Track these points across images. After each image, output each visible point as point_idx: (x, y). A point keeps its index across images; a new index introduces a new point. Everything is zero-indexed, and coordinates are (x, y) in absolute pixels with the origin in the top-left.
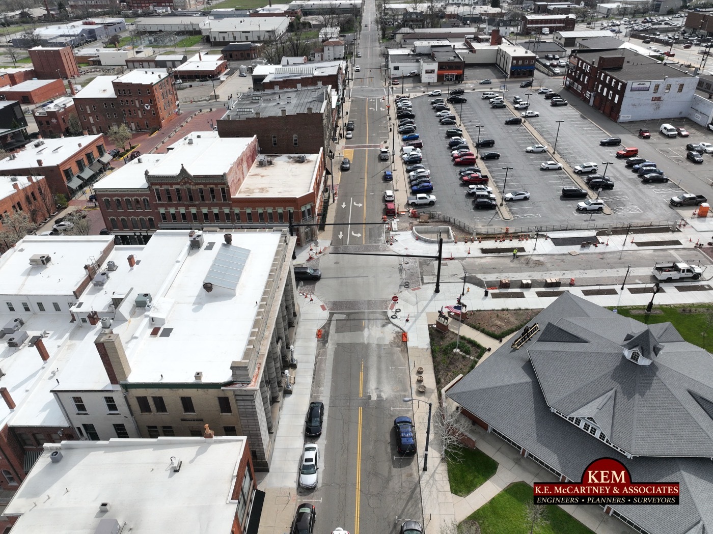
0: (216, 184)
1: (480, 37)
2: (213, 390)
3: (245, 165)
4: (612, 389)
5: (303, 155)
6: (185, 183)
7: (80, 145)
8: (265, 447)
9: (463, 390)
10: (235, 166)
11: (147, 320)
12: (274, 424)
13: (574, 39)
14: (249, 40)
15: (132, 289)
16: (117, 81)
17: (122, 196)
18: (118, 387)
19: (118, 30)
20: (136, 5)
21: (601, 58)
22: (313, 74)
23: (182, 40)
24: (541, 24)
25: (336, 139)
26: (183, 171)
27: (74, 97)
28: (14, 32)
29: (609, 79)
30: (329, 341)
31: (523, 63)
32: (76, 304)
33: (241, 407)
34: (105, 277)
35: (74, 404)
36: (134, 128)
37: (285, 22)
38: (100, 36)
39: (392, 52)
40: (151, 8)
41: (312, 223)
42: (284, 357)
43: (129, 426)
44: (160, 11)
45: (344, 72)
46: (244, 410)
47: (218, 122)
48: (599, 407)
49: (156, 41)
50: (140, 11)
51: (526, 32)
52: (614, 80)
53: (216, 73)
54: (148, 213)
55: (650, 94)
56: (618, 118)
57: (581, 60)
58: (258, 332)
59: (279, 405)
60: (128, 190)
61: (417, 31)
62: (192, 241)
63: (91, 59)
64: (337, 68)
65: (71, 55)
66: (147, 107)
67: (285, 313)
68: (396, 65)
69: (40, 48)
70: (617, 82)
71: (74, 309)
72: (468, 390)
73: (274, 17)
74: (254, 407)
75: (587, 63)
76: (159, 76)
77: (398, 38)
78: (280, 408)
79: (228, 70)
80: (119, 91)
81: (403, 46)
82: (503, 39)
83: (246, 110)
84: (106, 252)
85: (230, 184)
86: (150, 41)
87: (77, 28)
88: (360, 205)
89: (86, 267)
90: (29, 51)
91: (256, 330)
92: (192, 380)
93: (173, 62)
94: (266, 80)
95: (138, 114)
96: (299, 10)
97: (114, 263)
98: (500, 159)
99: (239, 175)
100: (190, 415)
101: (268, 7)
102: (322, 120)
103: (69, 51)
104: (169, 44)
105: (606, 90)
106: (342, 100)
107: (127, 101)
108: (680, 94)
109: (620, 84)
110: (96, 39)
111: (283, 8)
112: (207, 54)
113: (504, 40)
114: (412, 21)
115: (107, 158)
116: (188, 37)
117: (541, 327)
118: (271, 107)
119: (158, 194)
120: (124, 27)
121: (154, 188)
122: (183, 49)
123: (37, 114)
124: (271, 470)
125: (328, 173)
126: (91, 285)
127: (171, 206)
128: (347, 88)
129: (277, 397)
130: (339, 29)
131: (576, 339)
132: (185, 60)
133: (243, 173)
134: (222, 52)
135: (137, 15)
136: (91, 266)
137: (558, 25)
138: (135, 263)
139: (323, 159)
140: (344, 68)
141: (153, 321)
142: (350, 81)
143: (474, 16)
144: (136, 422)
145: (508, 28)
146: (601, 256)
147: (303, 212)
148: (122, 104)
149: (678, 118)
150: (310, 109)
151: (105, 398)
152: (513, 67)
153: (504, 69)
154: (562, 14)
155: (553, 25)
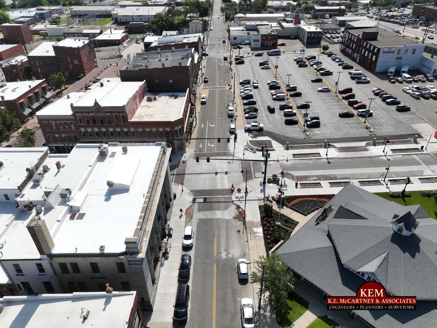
0: (119, 112)
1: (287, 19)
2: (112, 258)
3: (138, 100)
4: (386, 252)
5: (176, 93)
6: (98, 112)
7: (30, 86)
8: (150, 294)
9: (284, 252)
11: (67, 207)
12: (156, 277)
13: (345, 21)
14: (142, 21)
15: (58, 185)
16: (56, 45)
17: (56, 120)
21: (364, 32)
22: (182, 41)
23: (100, 21)
24: (324, 12)
26: (96, 103)
27: (27, 55)
29: (369, 46)
30: (193, 217)
31: (314, 35)
32: (20, 195)
33: (132, 269)
34: (40, 176)
35: (15, 268)
36: (67, 76)
37: (165, 9)
38: (47, 17)
39: (232, 28)
41: (182, 138)
42: (163, 229)
43: (54, 283)
45: (202, 40)
46: (134, 271)
47: (121, 72)
48: (378, 265)
49: (83, 21)
51: (315, 17)
52: (372, 46)
53: (121, 41)
54: (73, 132)
56: (375, 70)
59: (159, 263)
61: (248, 15)
63: (41, 32)
64: (198, 38)
66: (76, 62)
68: (235, 36)
69: (7, 24)
70: (374, 47)
72: (288, 252)
73: (158, 7)
74: (142, 269)
75: (354, 36)
76: (84, 42)
79: (129, 39)
80: (57, 51)
82: (301, 21)
83: (139, 64)
84: (42, 159)
85: (127, 112)
86: (80, 21)
87: (32, 12)
88: (213, 126)
93: (94, 34)
94: (152, 45)
95: (70, 67)
96: (173, 3)
97: (47, 166)
98: (302, 96)
99: (134, 106)
100: (97, 275)
102: (188, 70)
104: (91, 23)
105: (367, 52)
107: (62, 58)
108: (413, 55)
109: (376, 49)
110: (45, 19)
112: (115, 29)
113: (302, 22)
114: (244, 10)
115: (48, 95)
116: (103, 18)
117: (335, 209)
118: (155, 62)
119: (80, 119)
120: (63, 12)
121: (77, 115)
122: (100, 26)
124: (154, 310)
125: (192, 105)
127: (88, 127)
128: (204, 51)
129: (158, 258)
130: (198, 14)
131: (359, 217)
132: (101, 33)
133: (136, 105)
134: (125, 28)
135: (71, 5)
136: (31, 169)
137: (335, 13)
138: (61, 167)
139: (189, 96)
140: (202, 38)
141: (72, 208)
142: (206, 46)
143: (282, 7)
144: (59, 280)
145: (304, 14)
146: (369, 159)
147: (176, 131)
148: (60, 60)
149: (412, 70)
150: (180, 64)
151: (37, 264)
152: (308, 38)
153: (303, 40)
154: (336, 6)
155: (331, 13)
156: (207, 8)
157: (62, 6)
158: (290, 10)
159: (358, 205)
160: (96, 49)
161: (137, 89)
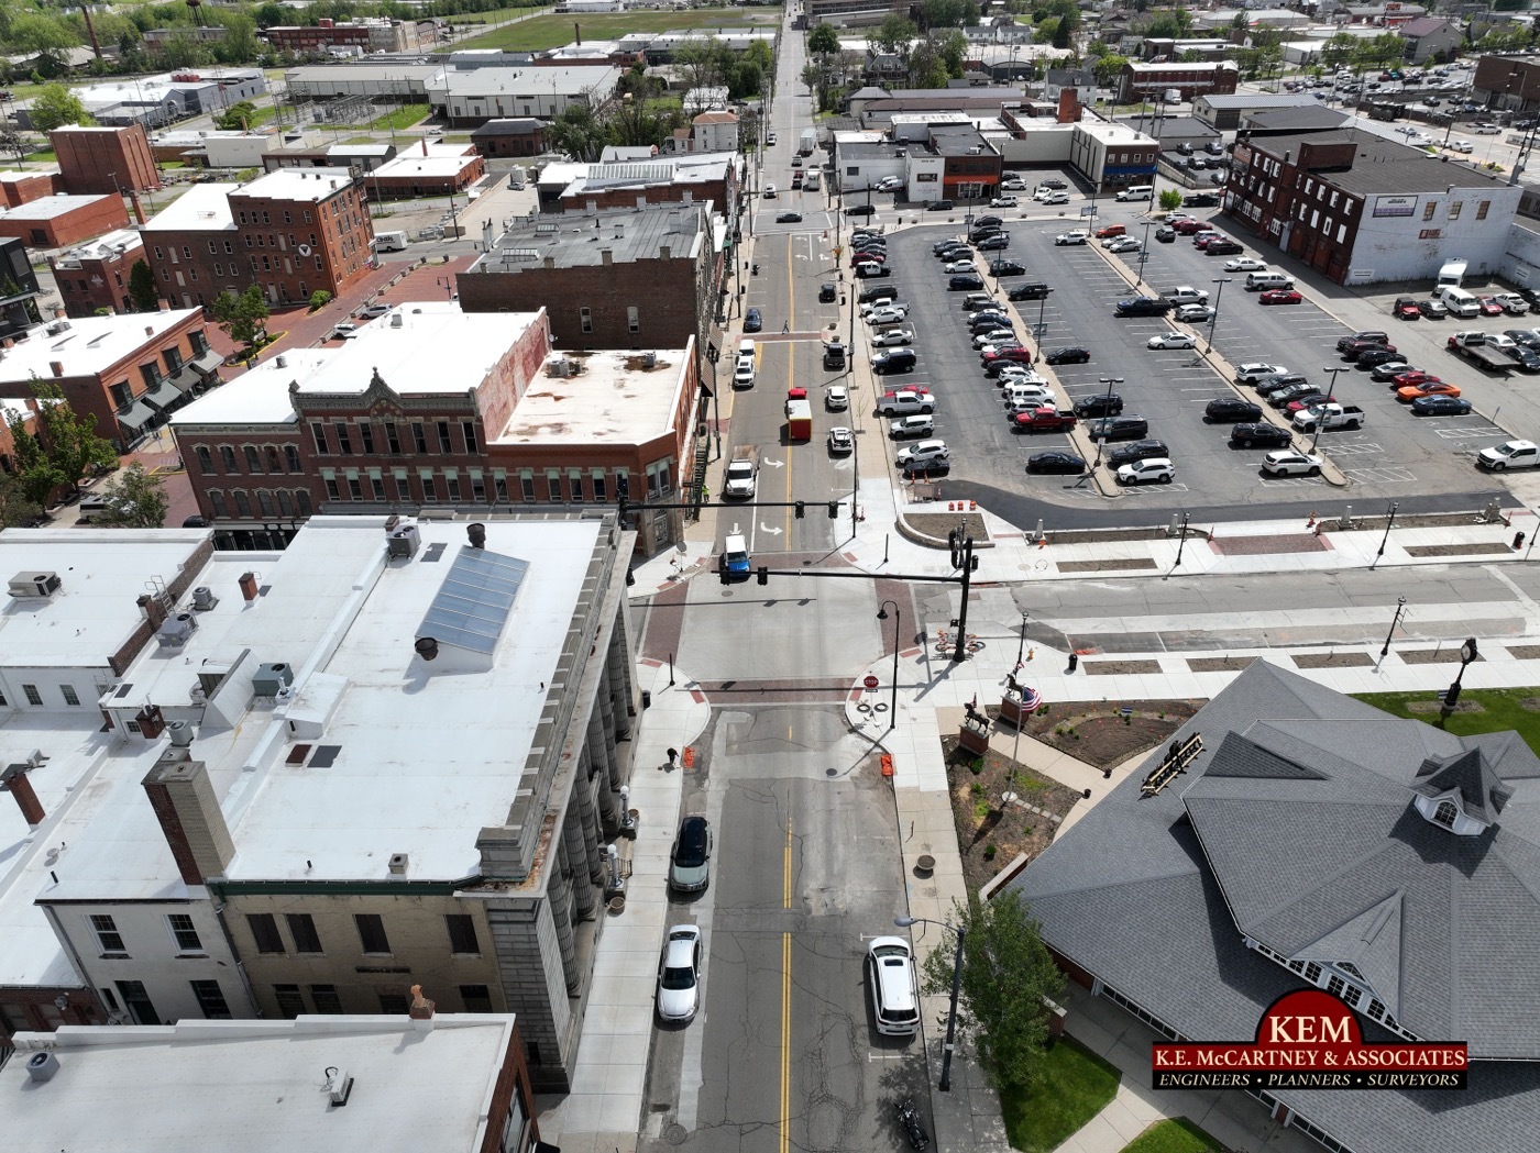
0: (453, 414)
1: (1035, 105)
2: (433, 897)
3: (519, 372)
4: (1394, 893)
5: (651, 352)
6: (381, 412)
7: (149, 331)
8: (559, 1034)
9: (1032, 894)
10: (497, 374)
11: (277, 726)
12: (582, 975)
13: (1237, 111)
14: (532, 114)
15: (247, 652)
16: (239, 193)
17: (237, 440)
18: (200, 892)
19: (248, 92)
20: (288, 42)
21: (1304, 146)
22: (671, 179)
23: (387, 116)
24: (1163, 81)
25: (723, 320)
26: (377, 383)
27: (141, 228)
28: (22, 97)
29: (1326, 191)
30: (711, 773)
31: (1130, 158)
32: (114, 687)
33: (502, 938)
34: (185, 623)
35: (95, 932)
36: (275, 297)
37: (610, 76)
38: (209, 106)
39: (844, 137)
40: (321, 47)
41: (671, 503)
42: (606, 812)
43: (231, 986)
44: (341, 55)
45: (739, 177)
46: (507, 945)
47: (461, 278)
48: (1369, 938)
49: (330, 115)
50: (297, 55)
51: (1131, 97)
52: (1335, 194)
53: (458, 183)
54: (297, 481)
55: (1416, 224)
56: (1346, 276)
57: (1259, 151)
58: (544, 756)
59: (593, 928)
60: (250, 426)
61: (897, 94)
62: (391, 541)
63: (187, 153)
64: (725, 167)
65: (142, 144)
67: (609, 709)
68: (853, 163)
69: (75, 128)
70: (1343, 197)
71: (110, 700)
72: (1044, 892)
73: (588, 67)
74: (533, 939)
75: (1272, 158)
76: (333, 183)
77: (856, 107)
78: (597, 937)
79: (486, 176)
80: (242, 214)
81: (866, 125)
82: (1084, 109)
83: (522, 252)
84: (193, 567)
85: (483, 413)
86: (318, 118)
87: (159, 87)
88: (779, 464)
89: (142, 602)
90: (52, 135)
91: (541, 751)
92: (382, 873)
93: (366, 158)
94: (568, 193)
95: (283, 265)
96: (639, 54)
97: (209, 593)
98: (1092, 363)
99: (506, 394)
100: (378, 959)
101: (573, 46)
102: (694, 274)
103: (139, 133)
104: (357, 123)
105: (1316, 214)
106: (734, 236)
107: (260, 237)
108: (1481, 223)
109: (1350, 201)
110: (200, 112)
111: (607, 48)
112: (440, 142)
113: (1086, 113)
114: (884, 75)
115: (210, 361)
116: (399, 107)
117: (1211, 744)
118: (577, 246)
119: (319, 434)
120: (262, 87)
121: (310, 421)
122: (389, 134)
123: (59, 266)
124: (573, 1089)
125: (706, 393)
126: (153, 645)
127: (349, 463)
128: (747, 213)
129: (588, 910)
130: (726, 90)
131: (1296, 771)
132: (391, 154)
133: (514, 391)
134: (474, 138)
135: (289, 63)
136: (153, 599)
137: (1201, 84)
138: (256, 592)
139: (694, 363)
140: (739, 168)
141: (293, 729)
142: (753, 196)
143: (1017, 66)
144: (248, 976)
145: (1093, 88)
146: (1329, 579)
147: (652, 478)
148: (250, 243)
149: (1476, 276)
150: (665, 250)
151: (172, 917)
152: (1107, 167)
153: (1089, 174)
154: (1207, 61)
155: (1188, 84)
156: (755, 69)
157: (260, 66)
158: (1046, 78)
159: (1292, 732)
160: (373, 208)
161: (517, 334)
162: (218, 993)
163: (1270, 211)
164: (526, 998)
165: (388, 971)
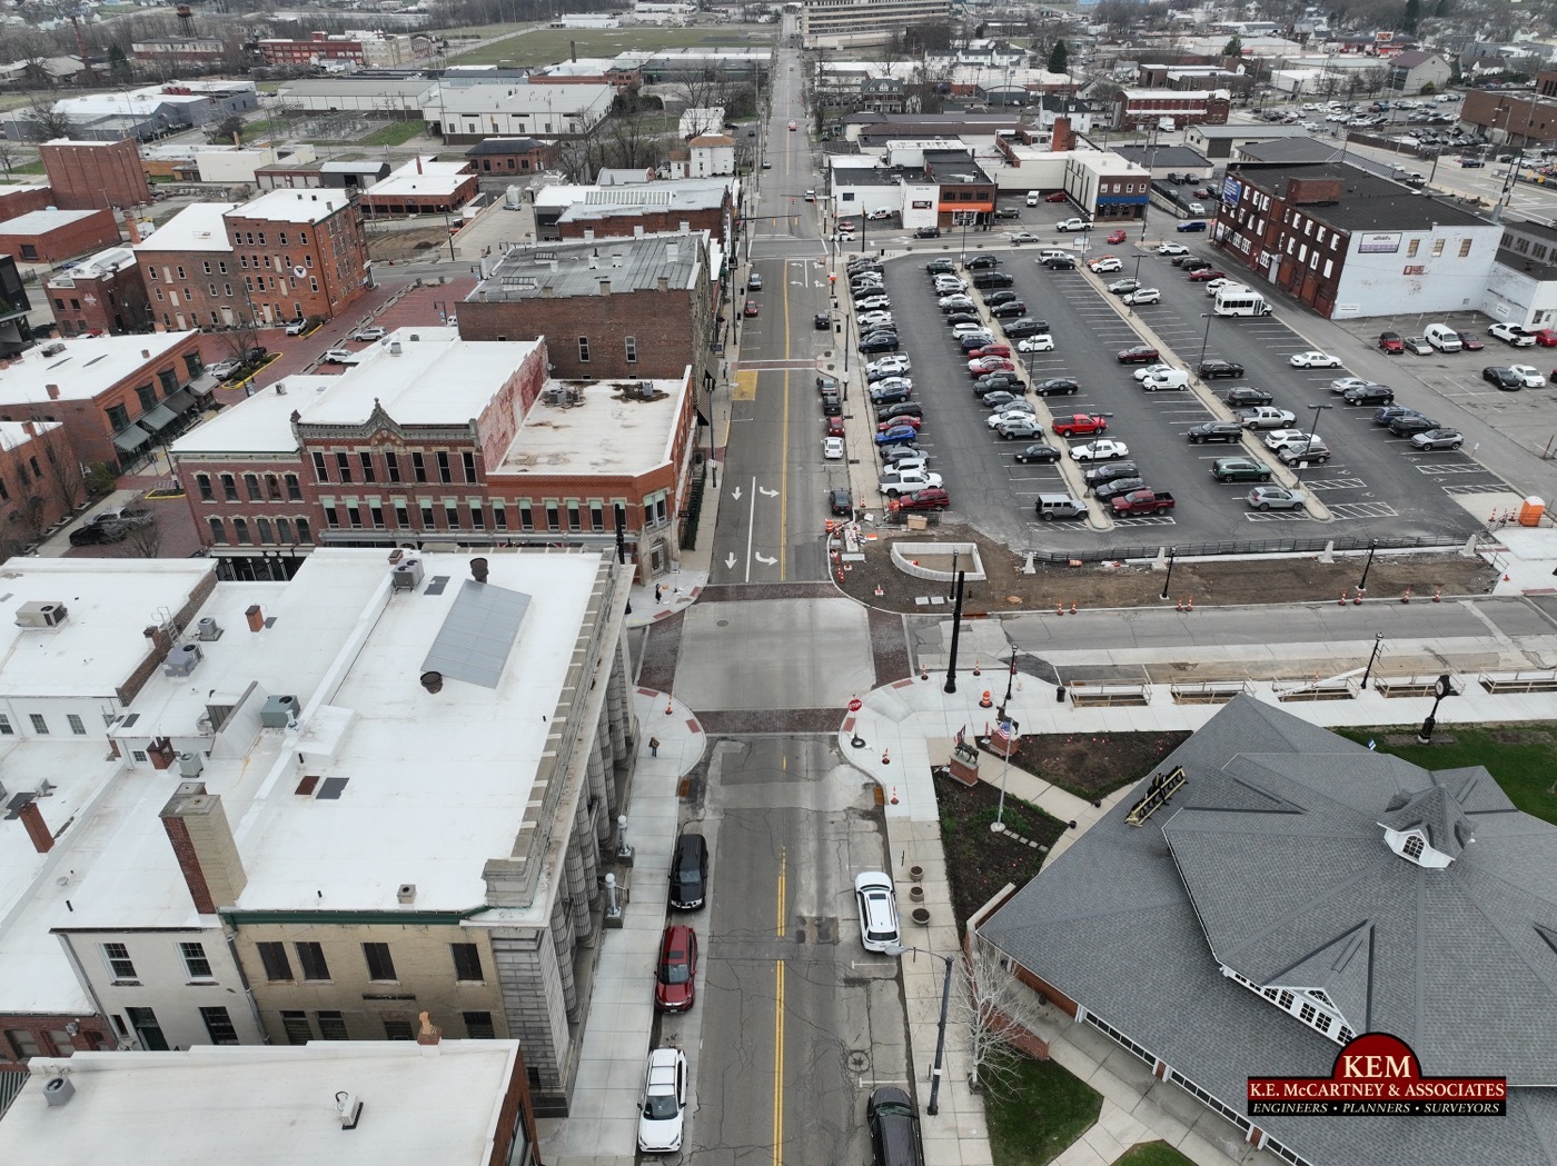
0: (453, 445)
1: (1028, 133)
2: (440, 927)
3: (518, 402)
4: (1365, 923)
5: (648, 381)
6: (382, 441)
7: (146, 353)
8: (559, 1059)
9: (1019, 923)
10: (497, 404)
12: (581, 1002)
14: (527, 132)
15: (254, 684)
16: (235, 213)
18: (213, 921)
19: (240, 106)
20: (281, 54)
21: (1292, 182)
23: (382, 131)
24: (1157, 108)
25: (719, 348)
26: (379, 414)
27: (135, 247)
28: (10, 108)
29: (1312, 227)
30: (706, 802)
31: (1123, 188)
32: (122, 717)
33: (506, 966)
34: (191, 654)
35: (107, 960)
36: (269, 318)
37: (605, 95)
39: (839, 161)
40: (314, 60)
42: (604, 844)
43: (239, 1012)
44: (333, 68)
45: (735, 202)
46: (511, 973)
47: (460, 307)
48: (1338, 967)
49: (322, 131)
50: (290, 68)
51: (1124, 125)
52: (1322, 229)
53: (454, 202)
55: (1401, 260)
56: (1331, 311)
57: (1248, 184)
58: (548, 788)
59: (592, 955)
60: (252, 454)
61: (893, 118)
62: (395, 574)
63: (177, 168)
64: (721, 195)
65: (133, 158)
66: (300, 273)
67: (607, 741)
69: (65, 142)
70: (1330, 233)
71: (117, 729)
72: (1031, 922)
73: (583, 86)
74: (536, 967)
75: (1261, 192)
76: (329, 204)
77: (852, 133)
78: (594, 965)
79: (481, 194)
80: (238, 235)
81: (862, 150)
82: (1078, 138)
83: (521, 281)
84: (199, 596)
85: (483, 443)
86: (310, 132)
87: (149, 100)
88: (774, 493)
89: (149, 633)
90: (42, 148)
91: (544, 783)
92: (390, 904)
93: (359, 175)
94: (566, 218)
95: (279, 287)
96: (635, 72)
97: (214, 623)
99: (505, 424)
100: (384, 985)
101: (569, 63)
102: (690, 305)
103: (129, 147)
104: (350, 139)
105: (1304, 249)
106: (731, 263)
107: (255, 258)
108: (1463, 260)
109: (1336, 237)
111: (602, 66)
112: (435, 160)
113: (1080, 141)
114: (880, 98)
115: (205, 384)
116: (393, 124)
118: (576, 275)
119: (320, 463)
120: (254, 101)
121: (311, 450)
122: (383, 151)
123: (53, 285)
124: (571, 1111)
125: (702, 422)
126: (160, 675)
127: (350, 491)
129: (587, 939)
131: (1273, 805)
132: (384, 173)
133: (513, 420)
134: (468, 156)
135: (281, 76)
136: (160, 630)
137: (1193, 112)
138: (262, 623)
139: (691, 392)
140: (735, 194)
141: (302, 760)
142: (749, 222)
143: (1013, 90)
144: (256, 1003)
146: (1311, 612)
147: (649, 509)
148: (245, 264)
149: (1459, 312)
150: (663, 280)
151: (184, 946)
152: (1101, 198)
153: (1082, 202)
154: (1200, 89)
155: (1182, 112)
156: (751, 90)
157: (251, 79)
159: (1270, 767)
160: (368, 227)
162: (227, 1019)
163: (1258, 244)
164: (527, 1025)
165: (394, 998)
